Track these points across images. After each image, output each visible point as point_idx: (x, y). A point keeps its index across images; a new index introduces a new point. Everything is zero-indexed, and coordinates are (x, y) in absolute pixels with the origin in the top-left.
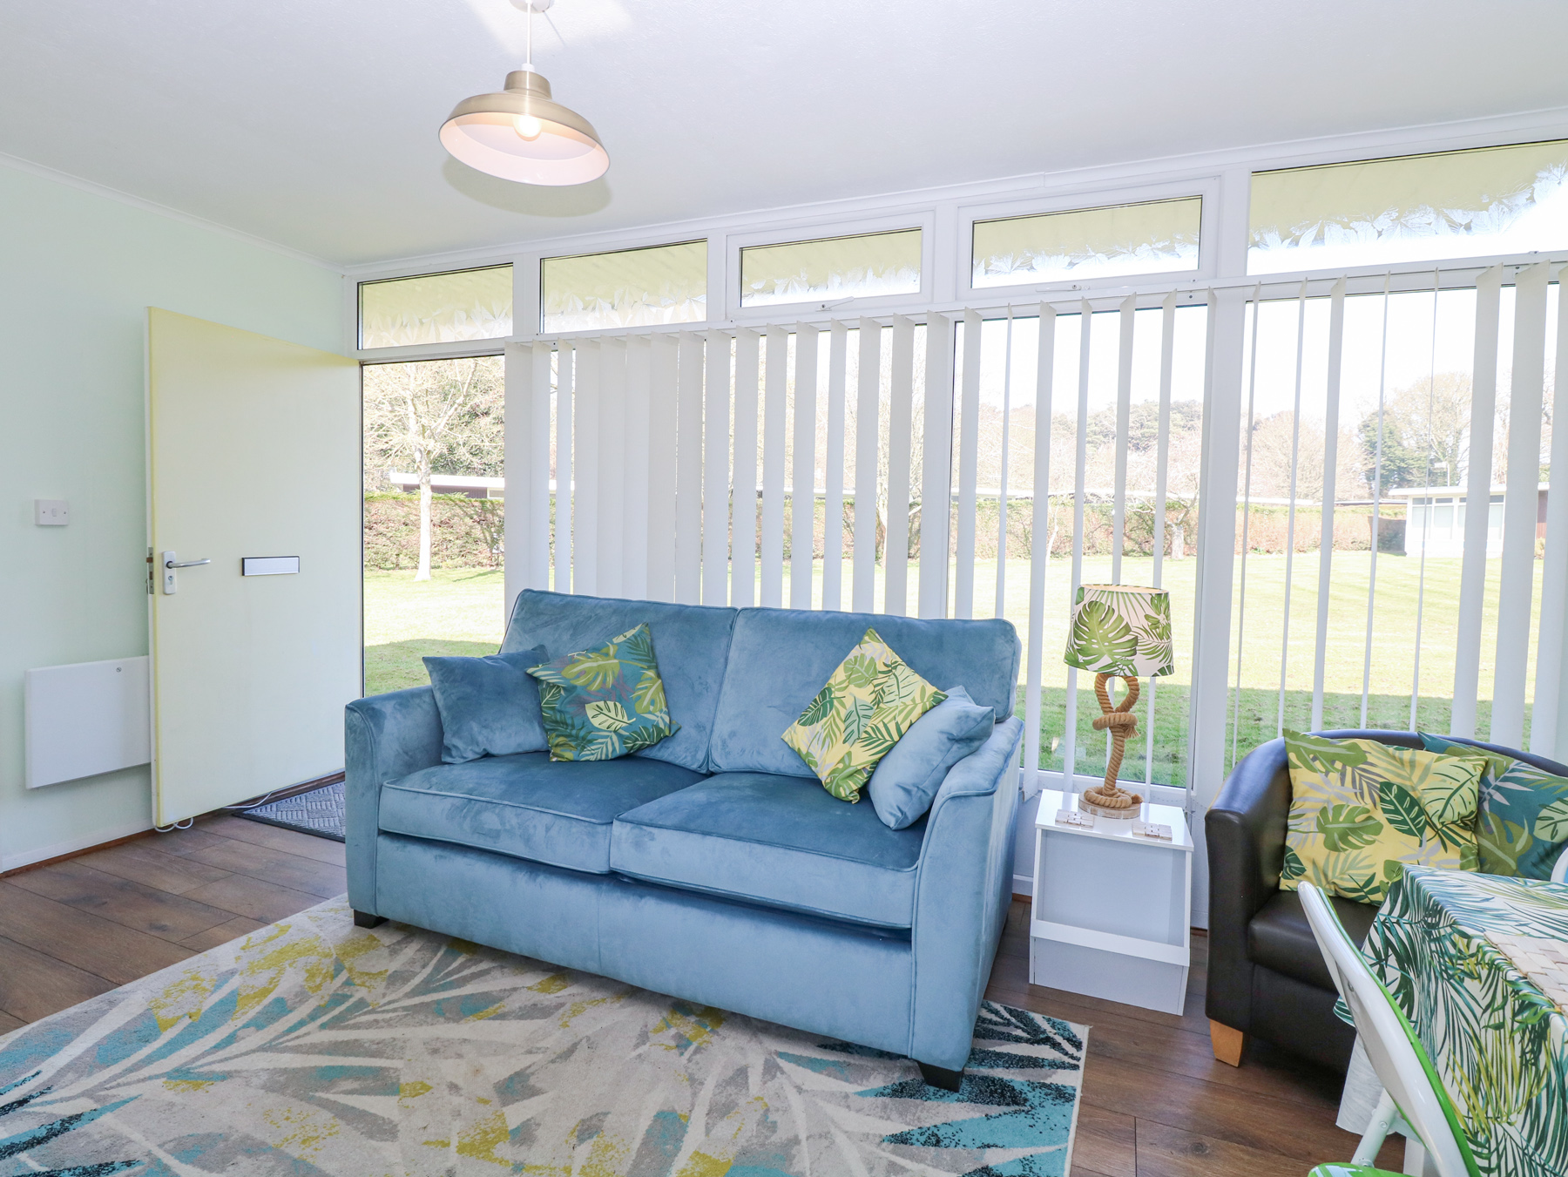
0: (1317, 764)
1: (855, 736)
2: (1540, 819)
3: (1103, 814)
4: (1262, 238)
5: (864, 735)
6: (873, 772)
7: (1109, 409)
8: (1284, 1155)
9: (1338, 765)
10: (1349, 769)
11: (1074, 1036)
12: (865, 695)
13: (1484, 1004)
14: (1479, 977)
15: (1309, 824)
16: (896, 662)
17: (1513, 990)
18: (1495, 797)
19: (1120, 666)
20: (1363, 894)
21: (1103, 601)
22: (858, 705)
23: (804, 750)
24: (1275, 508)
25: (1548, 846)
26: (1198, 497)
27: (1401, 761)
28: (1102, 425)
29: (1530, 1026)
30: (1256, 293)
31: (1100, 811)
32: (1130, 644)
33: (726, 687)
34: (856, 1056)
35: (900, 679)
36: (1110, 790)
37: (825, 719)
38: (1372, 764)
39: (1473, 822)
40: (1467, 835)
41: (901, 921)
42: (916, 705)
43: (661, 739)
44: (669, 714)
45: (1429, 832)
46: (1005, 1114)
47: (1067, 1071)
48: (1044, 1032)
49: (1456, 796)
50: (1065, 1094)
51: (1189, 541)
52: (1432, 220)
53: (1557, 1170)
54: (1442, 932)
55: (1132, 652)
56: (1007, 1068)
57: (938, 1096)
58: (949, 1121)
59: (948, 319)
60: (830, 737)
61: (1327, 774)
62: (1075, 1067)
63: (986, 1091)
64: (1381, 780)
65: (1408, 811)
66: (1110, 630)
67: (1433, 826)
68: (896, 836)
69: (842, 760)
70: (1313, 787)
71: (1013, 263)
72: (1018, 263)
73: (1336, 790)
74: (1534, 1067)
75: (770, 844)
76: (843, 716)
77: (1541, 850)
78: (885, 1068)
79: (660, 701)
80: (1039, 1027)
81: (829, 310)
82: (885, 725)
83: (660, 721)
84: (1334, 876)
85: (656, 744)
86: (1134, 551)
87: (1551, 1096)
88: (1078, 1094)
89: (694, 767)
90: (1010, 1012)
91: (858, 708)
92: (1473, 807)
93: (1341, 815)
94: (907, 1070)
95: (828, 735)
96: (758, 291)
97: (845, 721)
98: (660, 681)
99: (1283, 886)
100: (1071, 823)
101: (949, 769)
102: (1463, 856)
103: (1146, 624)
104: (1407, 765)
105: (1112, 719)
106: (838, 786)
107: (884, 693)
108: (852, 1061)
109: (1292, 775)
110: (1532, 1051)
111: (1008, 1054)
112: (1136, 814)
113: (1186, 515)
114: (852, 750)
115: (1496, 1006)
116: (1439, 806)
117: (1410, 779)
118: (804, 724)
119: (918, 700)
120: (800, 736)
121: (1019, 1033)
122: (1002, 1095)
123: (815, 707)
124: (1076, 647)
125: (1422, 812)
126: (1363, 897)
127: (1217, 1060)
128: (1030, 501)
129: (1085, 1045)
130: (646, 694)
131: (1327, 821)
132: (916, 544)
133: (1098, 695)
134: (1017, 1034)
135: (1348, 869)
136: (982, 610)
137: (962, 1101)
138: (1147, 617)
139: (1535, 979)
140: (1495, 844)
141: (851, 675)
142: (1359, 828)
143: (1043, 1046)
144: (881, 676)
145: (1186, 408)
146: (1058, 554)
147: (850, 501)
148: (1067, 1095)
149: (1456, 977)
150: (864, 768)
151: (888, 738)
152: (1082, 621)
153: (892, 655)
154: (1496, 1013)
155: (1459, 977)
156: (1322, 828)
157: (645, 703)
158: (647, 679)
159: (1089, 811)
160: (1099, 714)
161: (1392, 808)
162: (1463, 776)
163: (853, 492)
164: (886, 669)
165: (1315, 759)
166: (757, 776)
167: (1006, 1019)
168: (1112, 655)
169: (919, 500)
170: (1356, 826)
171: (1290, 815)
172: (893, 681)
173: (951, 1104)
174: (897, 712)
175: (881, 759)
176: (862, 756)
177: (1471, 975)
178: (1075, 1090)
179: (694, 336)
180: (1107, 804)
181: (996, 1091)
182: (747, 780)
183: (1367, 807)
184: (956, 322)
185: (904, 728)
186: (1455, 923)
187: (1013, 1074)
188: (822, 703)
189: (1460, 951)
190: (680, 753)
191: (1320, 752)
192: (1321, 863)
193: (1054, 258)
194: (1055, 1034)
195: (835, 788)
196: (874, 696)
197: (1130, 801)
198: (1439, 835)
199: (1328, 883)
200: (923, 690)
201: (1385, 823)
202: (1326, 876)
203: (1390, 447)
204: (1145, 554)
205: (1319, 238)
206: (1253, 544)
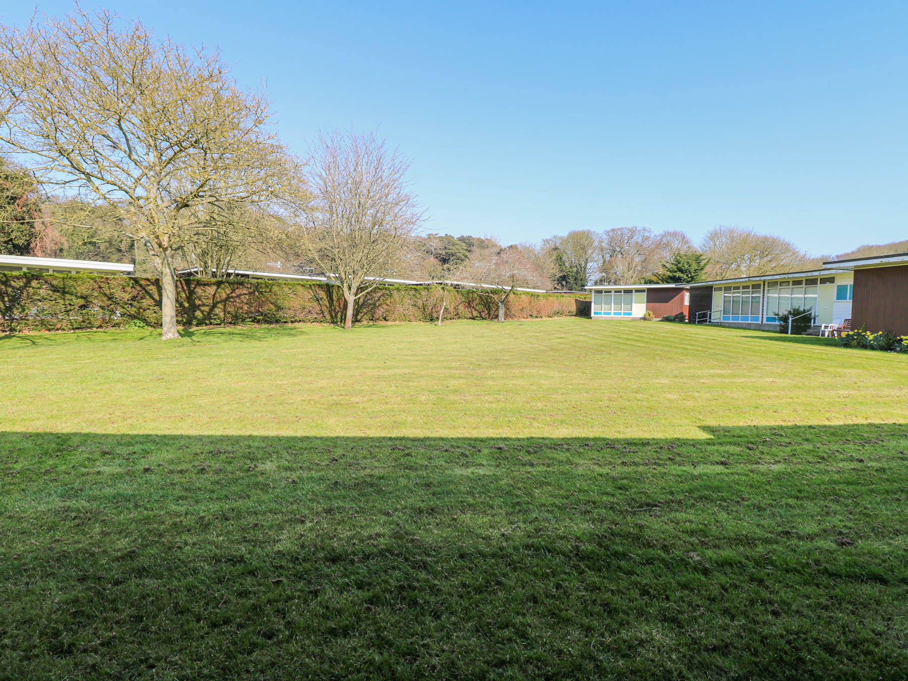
24: (539, 294)
86: (477, 317)
113: (506, 297)
204: (483, 318)
206: (530, 313)
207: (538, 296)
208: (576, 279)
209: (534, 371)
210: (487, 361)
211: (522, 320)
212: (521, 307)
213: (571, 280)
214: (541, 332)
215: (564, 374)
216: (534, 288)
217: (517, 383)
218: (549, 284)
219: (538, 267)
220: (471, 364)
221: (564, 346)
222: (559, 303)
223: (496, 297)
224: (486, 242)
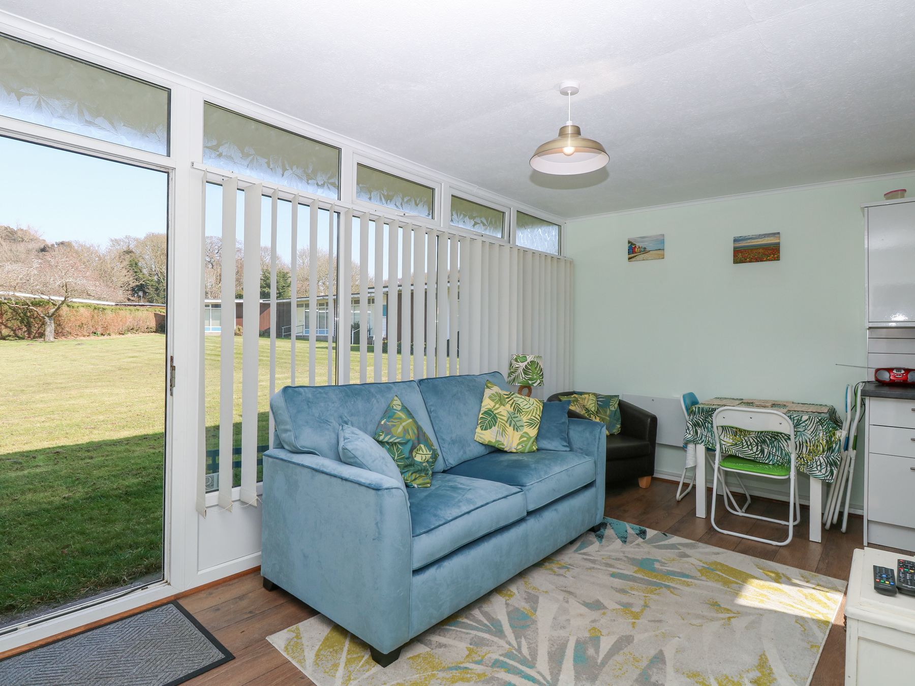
9: (575, 403)
12: (509, 409)
16: (511, 393)
18: (599, 403)
22: (510, 413)
25: (615, 411)
37: (497, 424)
38: (580, 401)
45: (592, 416)
49: (595, 404)
76: (506, 420)
77: (613, 413)
92: (597, 407)
95: (503, 430)
107: (520, 405)
113: (57, 310)
116: (593, 408)
118: (485, 430)
119: (538, 404)
120: (484, 436)
123: (486, 420)
124: (527, 378)
140: (602, 415)
141: (497, 402)
144: (508, 399)
152: (529, 369)
162: (594, 399)
164: (507, 396)
172: (520, 400)
175: (538, 431)
188: (490, 418)
196: (512, 408)
198: (595, 416)
206: (93, 330)
207: (104, 309)
208: (157, 289)
209: (96, 391)
210: (33, 386)
211: (82, 338)
212: (79, 323)
213: (151, 291)
214: (107, 351)
215: (132, 390)
216: (99, 299)
217: (75, 402)
218: (121, 295)
219: (104, 275)
220: (11, 391)
221: (135, 365)
222: (134, 318)
223: (39, 310)
224: (20, 234)
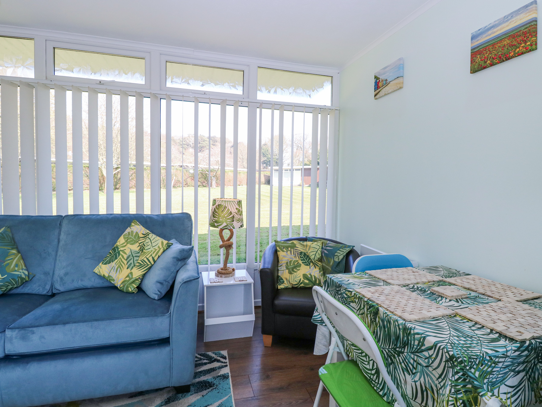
0: (284, 250)
1: (132, 265)
2: (335, 256)
3: (224, 277)
4: (261, 88)
5: (138, 264)
6: (143, 279)
7: (188, 136)
8: (289, 368)
9: (289, 249)
10: (292, 250)
11: (223, 355)
12: (135, 247)
13: (357, 309)
14: (355, 302)
15: (284, 268)
16: (148, 233)
17: (367, 303)
18: (325, 252)
19: (229, 226)
20: (298, 285)
21: (223, 204)
22: (132, 252)
23: (107, 275)
24: (240, 172)
25: (338, 263)
26: (220, 168)
27: (304, 245)
28: (186, 142)
29: (373, 312)
30: (260, 105)
31: (223, 276)
32: (232, 218)
33: (60, 253)
34: (147, 395)
35: (152, 239)
36: (225, 268)
37: (116, 260)
38: (297, 247)
39: (321, 260)
40: (319, 263)
41: (165, 335)
42: (160, 249)
43: (24, 283)
44: (27, 270)
45: (311, 264)
46: (208, 392)
47: (224, 368)
48: (213, 357)
49: (317, 253)
50: (226, 376)
51: (217, 182)
52: (302, 92)
53: (384, 347)
54: (342, 292)
55: (233, 221)
56: (205, 375)
57: (183, 396)
58: (190, 404)
59: (158, 97)
60: (120, 267)
61: (287, 252)
62: (226, 366)
63: (200, 387)
64: (300, 251)
65: (306, 259)
66: (225, 214)
67: (312, 262)
68: (159, 302)
69: (128, 276)
70: (284, 256)
71: (182, 80)
72: (184, 81)
73: (290, 256)
74: (375, 322)
75: (102, 320)
76: (125, 257)
77: (336, 264)
78: (160, 395)
79: (22, 265)
80: (211, 356)
81: (103, 84)
82: (147, 259)
83: (22, 274)
84: (292, 282)
85: (20, 286)
86: (200, 185)
87: (381, 329)
88: (230, 375)
89: (45, 293)
90: (200, 355)
91: (133, 253)
92: (320, 255)
93: (291, 263)
94: (169, 392)
95: (119, 267)
96: (64, 69)
97: (127, 260)
98: (20, 255)
99: (279, 288)
100: (215, 282)
101: (177, 271)
102: (320, 269)
103: (236, 211)
104: (305, 246)
105: (226, 244)
106: (128, 287)
107: (145, 245)
108: (145, 398)
109: (278, 254)
110: (374, 318)
111: (204, 370)
112: (234, 275)
113: (216, 173)
114: (132, 271)
115: (361, 308)
116: (313, 256)
117: (306, 250)
118: (105, 264)
119: (161, 247)
120: (103, 269)
121: (205, 361)
122: (206, 386)
123: (110, 256)
124: (214, 221)
125: (310, 259)
126: (298, 286)
127: (265, 347)
128: (164, 167)
129: (227, 357)
130: (12, 262)
131: (288, 266)
132: (119, 184)
133: (220, 236)
134: (205, 362)
135: (295, 279)
136: (176, 210)
137: (193, 394)
138: (236, 209)
139: (372, 299)
140: (326, 264)
141: (127, 240)
142: (296, 266)
143: (214, 363)
144: (141, 239)
145: (213, 138)
146: (175, 187)
147: (88, 165)
148: (226, 377)
149: (348, 303)
150: (139, 278)
151: (149, 263)
152: (216, 212)
153: (145, 230)
154: (362, 310)
155: (349, 303)
156: (287, 268)
157: (12, 266)
158: (12, 255)
159: (220, 276)
160: (221, 243)
161: (303, 259)
162: (318, 247)
163: (88, 162)
164: (144, 236)
165: (283, 248)
166: (83, 291)
167: (199, 358)
168: (226, 222)
169: (119, 166)
170: (295, 266)
171: (279, 266)
172: (148, 240)
173: (189, 398)
174: (152, 252)
175: (146, 273)
176: (137, 273)
177: (352, 302)
178: (228, 374)
179: (27, 84)
180: (225, 273)
181: (203, 386)
182: (77, 294)
183: (297, 260)
184: (161, 99)
185: (156, 259)
186: (346, 288)
187: (207, 377)
188: (115, 253)
189: (348, 296)
190: (34, 288)
191: (284, 246)
192: (288, 278)
193: (196, 81)
194: (217, 357)
195: (126, 288)
196: (139, 247)
197: (232, 270)
198: (314, 265)
199: (290, 284)
200: (162, 243)
201: (301, 263)
202: (289, 282)
203: (267, 155)
204: (204, 186)
205: (275, 92)
